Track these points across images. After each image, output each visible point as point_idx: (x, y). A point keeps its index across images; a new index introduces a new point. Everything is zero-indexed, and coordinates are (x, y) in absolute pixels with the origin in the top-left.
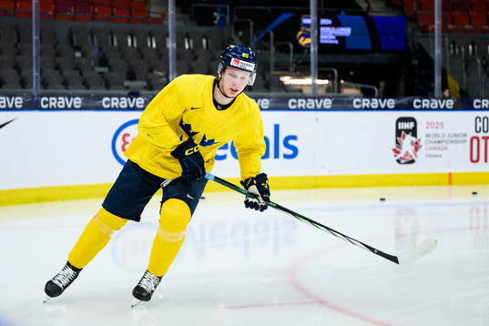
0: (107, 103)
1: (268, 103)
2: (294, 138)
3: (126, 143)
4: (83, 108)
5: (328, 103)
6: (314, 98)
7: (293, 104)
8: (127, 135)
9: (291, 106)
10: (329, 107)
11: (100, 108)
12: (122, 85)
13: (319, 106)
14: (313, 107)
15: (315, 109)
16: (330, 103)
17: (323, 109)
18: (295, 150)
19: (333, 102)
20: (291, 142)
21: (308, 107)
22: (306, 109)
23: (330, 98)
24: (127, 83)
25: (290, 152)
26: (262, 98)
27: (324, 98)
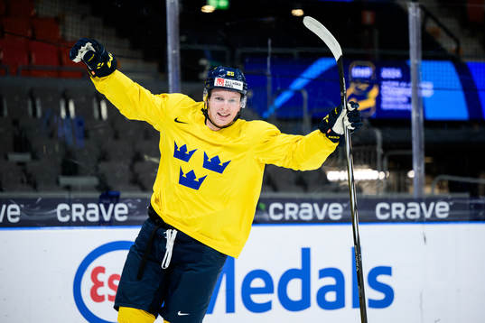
0: (64, 213)
1: (340, 210)
2: (387, 271)
3: (98, 284)
4: (23, 224)
5: (442, 209)
6: (419, 201)
7: (383, 211)
8: (101, 270)
9: (380, 216)
10: (445, 216)
11: (54, 223)
12: (58, 182)
13: (428, 215)
14: (418, 216)
15: (422, 220)
16: (447, 209)
17: (434, 220)
18: (389, 293)
19: (451, 208)
20: (382, 279)
21: (410, 216)
22: (406, 221)
23: (446, 200)
24: (64, 180)
25: (380, 296)
26: (330, 201)
27: (436, 200)
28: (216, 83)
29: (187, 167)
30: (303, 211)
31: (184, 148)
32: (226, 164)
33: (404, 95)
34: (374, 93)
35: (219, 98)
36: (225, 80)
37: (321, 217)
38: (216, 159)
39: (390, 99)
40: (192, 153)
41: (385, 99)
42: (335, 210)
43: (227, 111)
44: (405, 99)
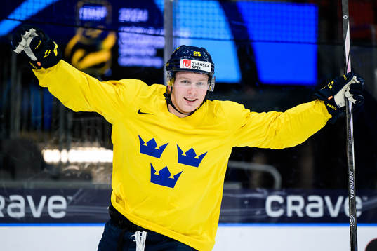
28: (182, 65)
29: (159, 164)
30: (12, 206)
31: (152, 142)
32: (202, 157)
33: (151, 47)
34: (109, 42)
35: (185, 82)
36: (192, 61)
37: (37, 214)
38: (191, 152)
39: (132, 51)
40: (163, 147)
41: (124, 51)
42: (57, 205)
43: (195, 95)
44: (152, 52)
